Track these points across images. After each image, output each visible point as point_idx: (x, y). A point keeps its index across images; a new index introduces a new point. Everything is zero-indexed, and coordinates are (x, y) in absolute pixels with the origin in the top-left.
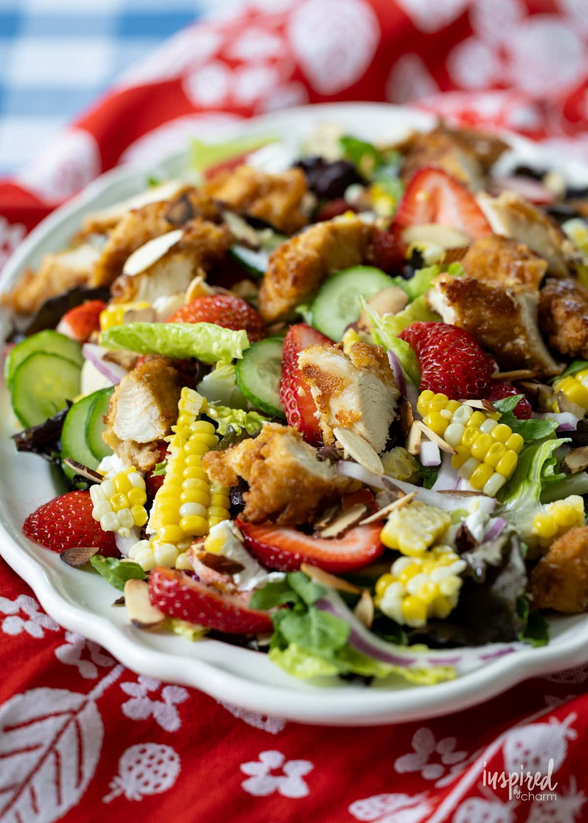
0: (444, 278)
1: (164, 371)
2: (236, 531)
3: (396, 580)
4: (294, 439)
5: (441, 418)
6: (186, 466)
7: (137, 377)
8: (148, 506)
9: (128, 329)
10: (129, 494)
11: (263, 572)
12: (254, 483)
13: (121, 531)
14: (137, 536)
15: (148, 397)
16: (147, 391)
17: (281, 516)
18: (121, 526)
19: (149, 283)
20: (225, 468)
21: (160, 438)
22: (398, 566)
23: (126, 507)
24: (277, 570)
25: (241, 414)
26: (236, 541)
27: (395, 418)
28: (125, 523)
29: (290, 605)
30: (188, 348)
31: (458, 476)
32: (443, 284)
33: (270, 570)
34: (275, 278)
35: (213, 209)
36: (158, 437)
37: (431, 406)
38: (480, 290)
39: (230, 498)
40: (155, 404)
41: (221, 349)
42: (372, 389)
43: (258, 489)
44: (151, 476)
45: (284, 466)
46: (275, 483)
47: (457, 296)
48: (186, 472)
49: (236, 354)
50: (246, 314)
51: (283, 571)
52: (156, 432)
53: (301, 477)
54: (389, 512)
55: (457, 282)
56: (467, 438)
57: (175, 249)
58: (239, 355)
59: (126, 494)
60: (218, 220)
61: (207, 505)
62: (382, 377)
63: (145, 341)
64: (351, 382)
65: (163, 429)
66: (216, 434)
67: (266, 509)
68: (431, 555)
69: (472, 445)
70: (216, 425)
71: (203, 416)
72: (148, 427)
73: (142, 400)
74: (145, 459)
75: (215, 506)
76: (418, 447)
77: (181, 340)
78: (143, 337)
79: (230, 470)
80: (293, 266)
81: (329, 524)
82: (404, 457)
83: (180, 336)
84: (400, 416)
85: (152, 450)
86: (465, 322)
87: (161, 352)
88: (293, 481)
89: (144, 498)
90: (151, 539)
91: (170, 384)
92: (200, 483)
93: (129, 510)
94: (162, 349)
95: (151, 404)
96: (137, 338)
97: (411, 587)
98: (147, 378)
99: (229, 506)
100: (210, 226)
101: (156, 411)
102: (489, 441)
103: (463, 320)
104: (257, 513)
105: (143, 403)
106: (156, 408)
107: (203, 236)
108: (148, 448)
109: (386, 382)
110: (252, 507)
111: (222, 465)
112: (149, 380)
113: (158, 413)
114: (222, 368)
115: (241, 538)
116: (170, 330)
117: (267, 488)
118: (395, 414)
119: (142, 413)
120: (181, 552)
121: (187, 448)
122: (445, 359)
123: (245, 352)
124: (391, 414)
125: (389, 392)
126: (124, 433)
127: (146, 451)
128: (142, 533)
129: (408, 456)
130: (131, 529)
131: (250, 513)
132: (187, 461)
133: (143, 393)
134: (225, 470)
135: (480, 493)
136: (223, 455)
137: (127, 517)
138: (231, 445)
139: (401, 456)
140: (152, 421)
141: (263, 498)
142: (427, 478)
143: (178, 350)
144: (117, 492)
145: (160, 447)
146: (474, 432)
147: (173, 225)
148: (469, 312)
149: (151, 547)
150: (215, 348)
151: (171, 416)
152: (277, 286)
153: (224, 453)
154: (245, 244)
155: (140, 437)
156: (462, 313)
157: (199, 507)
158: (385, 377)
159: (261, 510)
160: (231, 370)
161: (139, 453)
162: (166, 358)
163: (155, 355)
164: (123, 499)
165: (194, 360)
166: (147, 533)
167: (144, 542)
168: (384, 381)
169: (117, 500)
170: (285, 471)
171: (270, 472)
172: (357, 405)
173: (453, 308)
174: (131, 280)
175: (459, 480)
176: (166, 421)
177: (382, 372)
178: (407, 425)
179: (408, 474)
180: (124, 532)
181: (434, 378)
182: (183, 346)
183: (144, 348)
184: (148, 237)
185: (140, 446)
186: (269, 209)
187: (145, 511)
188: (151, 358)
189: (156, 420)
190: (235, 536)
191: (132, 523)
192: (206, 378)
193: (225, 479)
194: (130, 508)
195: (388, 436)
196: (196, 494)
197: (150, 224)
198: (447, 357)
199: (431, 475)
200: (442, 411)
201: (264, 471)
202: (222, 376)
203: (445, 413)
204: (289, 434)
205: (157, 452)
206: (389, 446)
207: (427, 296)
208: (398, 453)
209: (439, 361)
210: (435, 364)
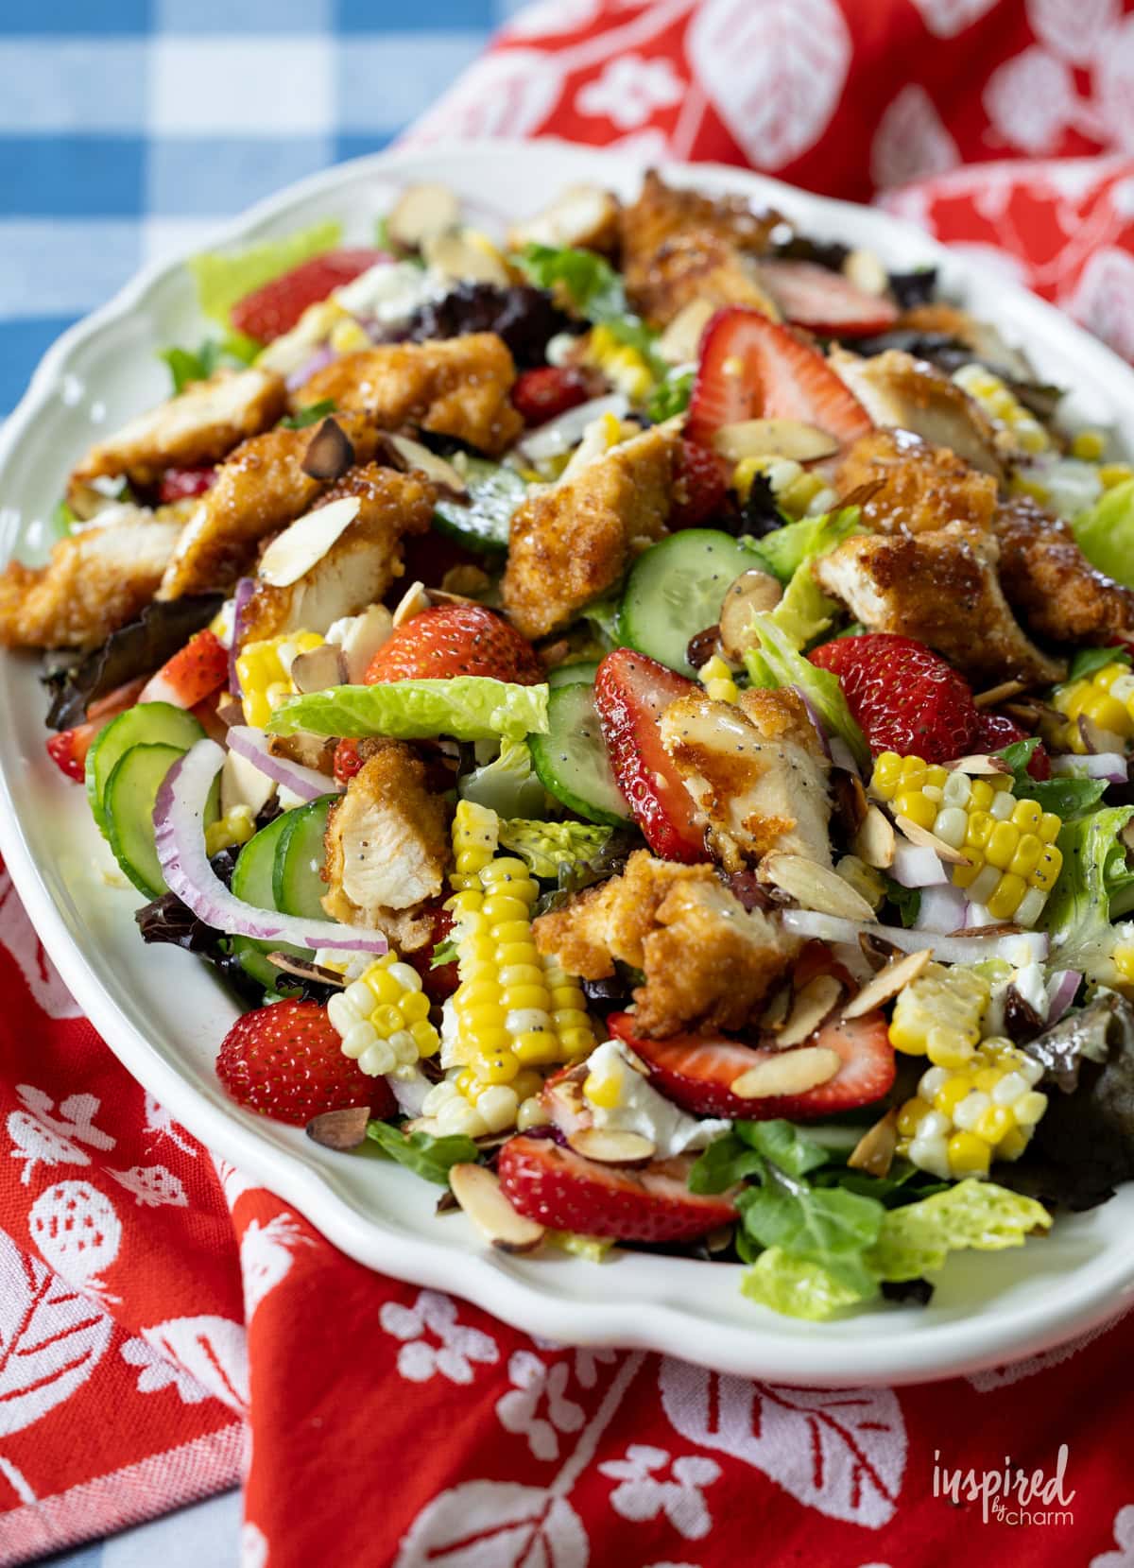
0: (862, 547)
1: (408, 770)
2: (632, 1058)
3: (930, 1106)
4: (708, 885)
5: (924, 801)
6: (497, 945)
7: (371, 792)
8: (436, 1019)
9: (328, 702)
10: (401, 1004)
11: (687, 1120)
12: (657, 972)
13: (399, 1072)
14: (429, 1077)
15: (400, 826)
16: (394, 817)
17: (708, 1022)
18: (399, 1063)
19: (308, 601)
20: (590, 949)
21: (434, 896)
22: (932, 1082)
23: (403, 1028)
24: (718, 1117)
25: (563, 831)
26: (637, 1076)
27: (833, 810)
28: (405, 1055)
29: (754, 1181)
30: (440, 722)
31: (966, 899)
32: (864, 560)
33: (700, 1117)
36: (429, 895)
37: (902, 782)
38: (921, 558)
39: (584, 990)
40: (413, 838)
41: (507, 720)
43: (666, 982)
44: (432, 968)
45: (710, 938)
46: (697, 968)
47: (892, 576)
48: (499, 955)
49: (536, 726)
51: (728, 1117)
52: (429, 884)
53: (741, 955)
54: (894, 994)
55: (885, 552)
56: (977, 833)
57: (352, 534)
58: (541, 727)
59: (396, 1005)
61: (550, 1008)
62: (802, 742)
63: (359, 717)
64: (769, 768)
65: (438, 880)
66: (533, 876)
67: (684, 1015)
68: (982, 1056)
69: (986, 844)
70: (525, 858)
71: (502, 852)
73: (390, 832)
74: (411, 934)
75: (563, 1008)
76: (892, 855)
77: (427, 711)
78: (355, 712)
79: (601, 952)
80: (583, 545)
81: (787, 1022)
82: (861, 873)
83: (426, 703)
84: (842, 805)
85: (419, 918)
88: (729, 961)
89: (425, 1006)
90: (454, 1077)
91: (421, 790)
92: (530, 971)
93: (404, 1032)
94: (391, 728)
95: (407, 837)
96: (344, 714)
97: (960, 1118)
98: (389, 790)
99: (584, 1005)
100: (393, 478)
101: (417, 849)
102: (1014, 835)
103: (899, 614)
104: (667, 1022)
105: (394, 835)
106: (418, 843)
107: (389, 498)
108: (412, 915)
109: (810, 748)
110: (656, 1013)
111: (583, 944)
112: (393, 794)
113: (423, 853)
114: (509, 751)
115: (646, 1071)
116: (407, 694)
117: (684, 978)
118: (830, 802)
119: (393, 855)
120: (522, 1097)
121: (488, 909)
122: (903, 699)
124: (826, 803)
125: (816, 766)
126: (365, 894)
127: (409, 922)
128: (432, 1069)
130: (415, 1066)
131: (654, 1025)
132: (496, 933)
133: (389, 822)
134: (592, 954)
135: (1011, 926)
136: (572, 922)
137: (408, 1047)
138: (574, 898)
139: (855, 873)
140: (415, 867)
141: (679, 996)
142: (905, 904)
143: (421, 727)
144: (379, 1004)
145: (434, 911)
146: (984, 821)
148: (915, 600)
150: (495, 720)
151: (444, 855)
152: (549, 580)
153: (570, 917)
154: (444, 491)
155: (398, 897)
156: (900, 605)
157: (541, 1017)
158: (810, 743)
159: (674, 1016)
160: (524, 753)
161: (398, 925)
162: (400, 742)
163: (379, 741)
164: (393, 1013)
166: (443, 1067)
167: (442, 1085)
168: (806, 749)
169: (384, 1018)
170: (712, 948)
171: (686, 953)
172: (784, 805)
173: (886, 598)
175: (965, 906)
176: (436, 864)
177: (803, 734)
178: (856, 817)
180: (403, 1073)
181: (894, 736)
182: (430, 720)
183: (354, 729)
185: (399, 914)
186: (460, 417)
187: (434, 1030)
188: (376, 748)
189: (422, 865)
190: (632, 1066)
191: (416, 1056)
192: (481, 773)
194: (407, 1027)
195: (831, 845)
196: (527, 992)
198: (904, 695)
199: (910, 898)
200: (924, 788)
201: (672, 950)
202: (510, 766)
203: (930, 791)
204: (700, 878)
205: (429, 922)
206: (836, 859)
207: (814, 569)
208: (850, 868)
209: (892, 704)
210: (886, 711)
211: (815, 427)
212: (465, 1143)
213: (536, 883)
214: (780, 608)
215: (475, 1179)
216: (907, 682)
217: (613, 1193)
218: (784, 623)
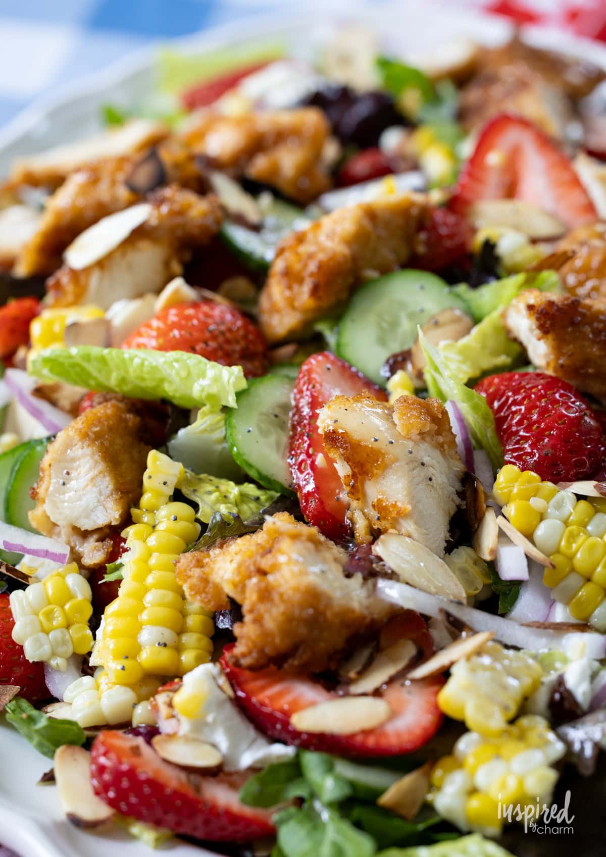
0: (532, 298)
1: (121, 420)
2: (222, 681)
3: (460, 765)
4: (310, 545)
5: (530, 509)
6: (150, 571)
7: (80, 432)
8: (94, 624)
10: (67, 607)
11: (261, 741)
12: (251, 611)
13: (53, 663)
14: (77, 668)
15: (96, 462)
16: (94, 454)
17: (290, 661)
18: (54, 654)
19: (101, 279)
20: (211, 585)
21: (113, 524)
22: (463, 745)
23: (64, 627)
24: (285, 743)
25: (233, 489)
26: (223, 696)
27: (458, 507)
28: (61, 650)
29: (300, 802)
30: (158, 386)
31: (552, 598)
32: (530, 308)
33: (273, 740)
34: (284, 282)
35: (195, 168)
36: (111, 522)
37: (515, 491)
39: (214, 618)
40: (106, 474)
41: (205, 392)
43: (258, 621)
44: (100, 582)
45: (296, 589)
46: (284, 613)
47: (551, 325)
48: (150, 580)
49: (228, 401)
50: (241, 332)
52: (111, 514)
53: (322, 607)
54: (452, 664)
55: (551, 303)
56: (569, 544)
57: (140, 233)
58: (231, 402)
59: (62, 607)
60: (202, 188)
61: (181, 630)
62: (440, 447)
63: (95, 373)
64: (396, 460)
65: (118, 510)
66: (197, 520)
67: (268, 650)
68: (514, 730)
69: (575, 554)
70: (195, 506)
71: (178, 496)
72: (95, 507)
73: (87, 466)
74: (93, 554)
75: (191, 631)
76: (494, 552)
77: (146, 376)
78: (92, 368)
79: (218, 588)
80: (312, 267)
81: (362, 673)
82: (471, 563)
83: (145, 369)
84: (465, 502)
85: (101, 540)
86: (561, 361)
87: (117, 389)
88: (311, 611)
89: (89, 611)
90: (96, 673)
91: (129, 439)
92: (170, 596)
93: (65, 631)
94: (119, 386)
95: (100, 472)
96: (83, 369)
97: (481, 779)
98: (95, 433)
99: (212, 632)
100: (188, 198)
101: (107, 484)
103: (558, 358)
104: (255, 655)
105: (90, 469)
106: (108, 479)
107: (181, 213)
108: (95, 537)
109: (446, 452)
110: (247, 646)
111: (205, 580)
112: (98, 436)
113: (111, 487)
114: (206, 418)
115: (230, 692)
116: (132, 359)
117: (273, 616)
118: (458, 500)
119: (87, 485)
120: (141, 699)
121: (152, 541)
122: (536, 425)
123: (239, 395)
124: (453, 500)
125: (450, 467)
126: (61, 513)
127: (92, 542)
128: (84, 666)
129: (478, 561)
130: (68, 660)
131: (244, 655)
132: (153, 561)
133: (88, 458)
134: (210, 589)
135: (586, 626)
136: (207, 560)
137: (64, 642)
138: (219, 541)
139: (466, 563)
140: (102, 498)
141: (265, 634)
142: (505, 594)
143: (142, 389)
144: (49, 603)
146: (578, 535)
147: (138, 196)
148: (569, 348)
149: (97, 687)
150: (197, 391)
151: (129, 491)
152: (287, 293)
153: (209, 556)
154: (240, 220)
155: (86, 521)
156: (558, 350)
157: (168, 635)
158: (446, 447)
159: (261, 651)
160: (218, 423)
161: (83, 543)
162: (124, 398)
163: (107, 395)
164: (58, 612)
165: (165, 402)
166: (91, 664)
167: (87, 679)
168: (443, 453)
169: (49, 616)
170: (297, 597)
171: (276, 597)
172: (405, 493)
173: (545, 343)
174: (75, 275)
175: (551, 604)
176: (121, 498)
177: (441, 439)
178: (476, 515)
179: (476, 589)
180: (57, 664)
181: (523, 454)
182: (149, 384)
183: (92, 383)
184: (102, 211)
185: (85, 535)
186: (275, 170)
187: (89, 632)
188: (101, 400)
189: (108, 497)
190: (220, 687)
191: (70, 651)
192: (182, 433)
193: (209, 601)
194: (68, 627)
195: (448, 535)
196: (165, 613)
197: (103, 192)
198: (538, 422)
199: (510, 591)
200: (532, 499)
201: (265, 595)
202: (205, 430)
203: (537, 503)
204: (304, 538)
205: (109, 543)
206: (449, 549)
207: (504, 316)
208: (463, 555)
209: (527, 429)
210: (522, 433)
211: (553, 216)
212: (75, 728)
213: (199, 527)
214: (465, 341)
215: (75, 760)
216: (543, 412)
217: (168, 791)
218: (466, 355)
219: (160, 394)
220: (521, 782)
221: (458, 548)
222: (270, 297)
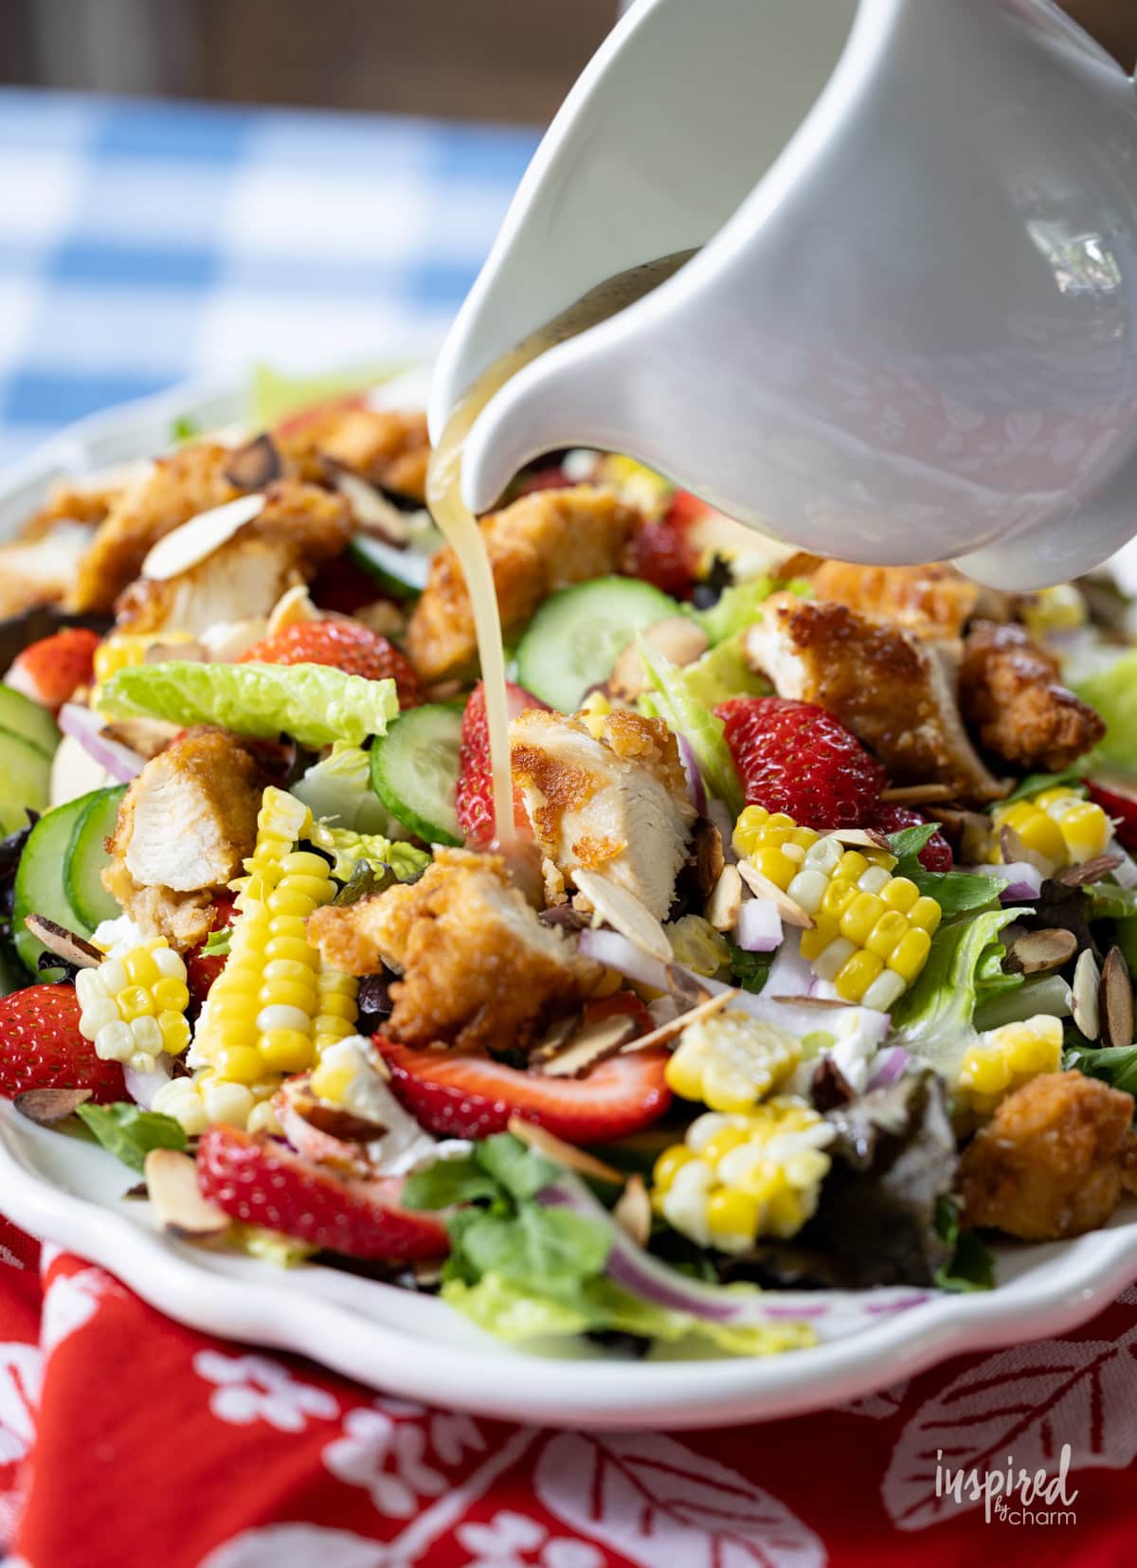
0: (784, 602)
1: (228, 756)
2: (374, 1058)
3: (694, 1157)
4: (495, 880)
5: (782, 858)
6: (271, 937)
7: (177, 762)
8: (192, 1012)
9: (159, 674)
10: (155, 989)
11: (425, 1139)
12: (414, 963)
13: (136, 1060)
14: (168, 1074)
15: (198, 801)
16: (195, 790)
17: (465, 1032)
18: (137, 1049)
19: (192, 597)
20: (356, 938)
21: (218, 883)
22: (701, 1130)
23: (150, 1014)
24: (457, 1137)
25: (379, 845)
26: (375, 1077)
27: (687, 861)
28: (146, 1043)
29: (483, 1203)
30: (276, 714)
31: (813, 973)
32: (783, 613)
33: (440, 1136)
34: (446, 594)
35: (317, 466)
36: (217, 880)
37: (762, 836)
38: (853, 628)
39: (358, 1002)
40: (211, 816)
41: (345, 714)
42: (646, 800)
43: (424, 974)
44: (200, 956)
45: (477, 929)
46: (458, 964)
47: (811, 636)
48: (271, 948)
49: (375, 727)
50: (386, 659)
51: (468, 1138)
52: (213, 870)
53: (509, 953)
54: (683, 1028)
55: (810, 609)
56: (834, 900)
57: (247, 532)
58: (380, 730)
59: (148, 988)
60: (328, 485)
61: (314, 1014)
62: (665, 780)
63: (191, 697)
64: (609, 783)
65: (227, 863)
66: (332, 878)
67: (437, 1015)
68: (768, 1111)
69: (841, 916)
70: (331, 860)
71: (304, 845)
72: (195, 861)
73: (186, 806)
74: (188, 923)
75: (327, 1014)
76: (734, 913)
77: (262, 697)
78: (187, 691)
79: (366, 943)
81: (561, 1050)
82: (704, 936)
83: (262, 688)
84: (695, 857)
85: (203, 907)
86: (823, 688)
87: (220, 721)
88: (493, 960)
89: (183, 998)
90: (196, 1076)
91: (240, 781)
92: (300, 968)
93: (153, 1019)
94: (224, 715)
95: (203, 815)
96: (175, 692)
97: (727, 1171)
98: (196, 765)
99: (356, 1018)
100: (313, 493)
101: (212, 830)
102: (875, 907)
103: (818, 684)
104: (418, 1023)
105: (190, 811)
106: (213, 822)
107: (302, 510)
108: (194, 902)
109: (673, 788)
110: (409, 1010)
111: (349, 932)
112: (200, 769)
113: (218, 834)
114: (344, 753)
115: (384, 1071)
116: (243, 676)
117: (442, 972)
118: (687, 854)
119: (184, 832)
120: (257, 1100)
121: (274, 901)
122: (790, 756)
123: (390, 723)
124: (680, 852)
125: (677, 811)
126: (147, 870)
127: (189, 908)
128: (177, 1066)
129: (712, 933)
130: (156, 1058)
131: (404, 1024)
132: (274, 926)
133: (187, 794)
134: (355, 943)
136: (350, 915)
137: (151, 1034)
138: (363, 897)
139: (697, 933)
140: (205, 849)
141: (432, 993)
142: (749, 977)
143: (256, 719)
144: (130, 984)
145: (220, 900)
146: (846, 890)
147: (241, 488)
148: (832, 669)
149: (198, 1090)
150: (332, 715)
151: (242, 842)
152: (450, 608)
153: (351, 910)
154: (379, 534)
155: (182, 879)
156: (818, 672)
157: (296, 1015)
158: (672, 781)
159: (428, 1019)
160: (360, 759)
161: (176, 912)
162: (230, 732)
163: (208, 726)
164: (142, 997)
165: (285, 739)
166: (188, 1065)
167: (183, 1081)
168: (668, 788)
169: (130, 1000)
170: (478, 940)
171: (448, 943)
172: (618, 827)
173: (803, 660)
174: (160, 590)
175: (813, 981)
176: (230, 849)
177: (666, 770)
178: (710, 872)
179: (711, 969)
180: (142, 1061)
181: (771, 793)
182: (265, 709)
183: (186, 712)
184: (188, 512)
185: (178, 898)
187: (185, 1022)
188: (201, 731)
189: (213, 847)
190: (372, 1067)
191: (159, 1046)
192: (310, 773)
193: (353, 961)
194: (156, 1015)
195: (674, 894)
196: (291, 988)
197: (194, 489)
198: (794, 752)
199: (756, 972)
200: (784, 846)
201: (434, 941)
202: (342, 770)
203: (791, 850)
204: (487, 869)
205: (213, 910)
206: (676, 914)
207: (744, 640)
208: (692, 927)
209: (779, 760)
210: (771, 766)
212: (173, 1126)
213: (334, 886)
214: (692, 668)
215: (175, 1167)
216: (802, 740)
218: (694, 685)
219: (280, 726)
220: (781, 1172)
221: (685, 916)
222: (424, 622)
